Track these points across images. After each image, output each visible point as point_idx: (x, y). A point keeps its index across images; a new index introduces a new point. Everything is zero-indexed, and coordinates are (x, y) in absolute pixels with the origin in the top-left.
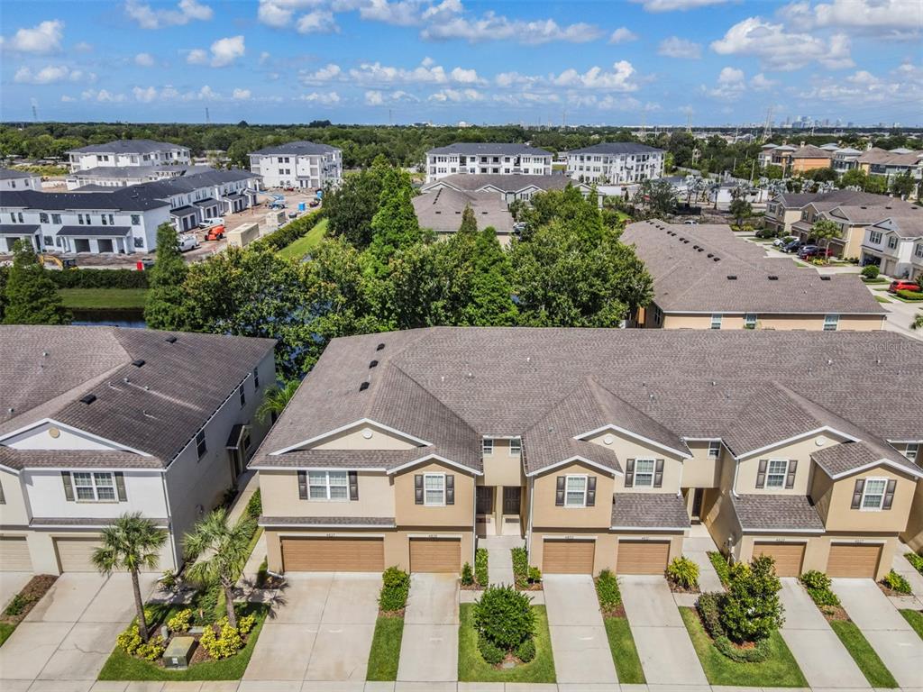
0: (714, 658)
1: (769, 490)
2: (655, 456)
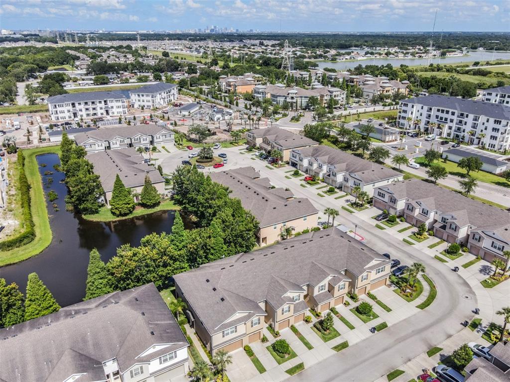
0: (323, 337)
1: (321, 292)
2: (298, 294)
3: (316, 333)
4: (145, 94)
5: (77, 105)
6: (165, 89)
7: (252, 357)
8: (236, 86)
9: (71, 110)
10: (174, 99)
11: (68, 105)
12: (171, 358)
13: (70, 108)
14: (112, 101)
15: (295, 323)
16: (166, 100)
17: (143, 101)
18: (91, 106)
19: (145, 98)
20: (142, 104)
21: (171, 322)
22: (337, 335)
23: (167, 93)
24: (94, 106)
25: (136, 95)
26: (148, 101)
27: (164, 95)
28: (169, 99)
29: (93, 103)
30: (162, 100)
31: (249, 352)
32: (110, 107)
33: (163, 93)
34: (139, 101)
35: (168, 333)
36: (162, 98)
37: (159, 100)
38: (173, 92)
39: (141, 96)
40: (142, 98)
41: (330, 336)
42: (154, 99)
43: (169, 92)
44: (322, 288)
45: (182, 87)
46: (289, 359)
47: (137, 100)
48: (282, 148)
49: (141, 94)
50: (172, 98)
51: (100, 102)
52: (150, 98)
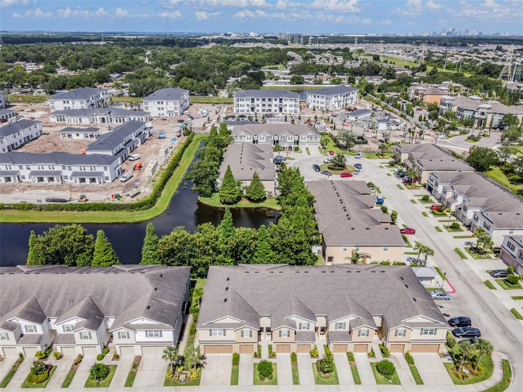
0: (318, 377)
1: (338, 330)
2: (307, 322)
3: (314, 371)
4: (320, 95)
5: (255, 100)
6: (342, 92)
7: (235, 366)
8: (423, 95)
9: (250, 105)
10: (351, 104)
11: (248, 100)
12: (156, 335)
13: (249, 102)
14: (286, 100)
15: (297, 352)
16: (341, 104)
17: (318, 103)
18: (267, 103)
19: (320, 100)
20: (316, 105)
21: (175, 305)
22: (336, 383)
23: (344, 97)
24: (270, 103)
25: (313, 96)
26: (322, 103)
27: (340, 98)
28: (345, 102)
29: (270, 100)
30: (337, 103)
31: (236, 360)
32: (283, 105)
33: (339, 97)
34: (314, 102)
35: (164, 312)
36: (338, 101)
37: (333, 103)
38: (351, 95)
39: (316, 97)
40: (317, 99)
41: (326, 380)
42: (328, 101)
43: (347, 96)
44: (341, 325)
45: (368, 92)
46: (267, 384)
47: (313, 101)
48: (422, 168)
49: (317, 95)
50: (349, 102)
51: (276, 100)
52: (324, 100)
